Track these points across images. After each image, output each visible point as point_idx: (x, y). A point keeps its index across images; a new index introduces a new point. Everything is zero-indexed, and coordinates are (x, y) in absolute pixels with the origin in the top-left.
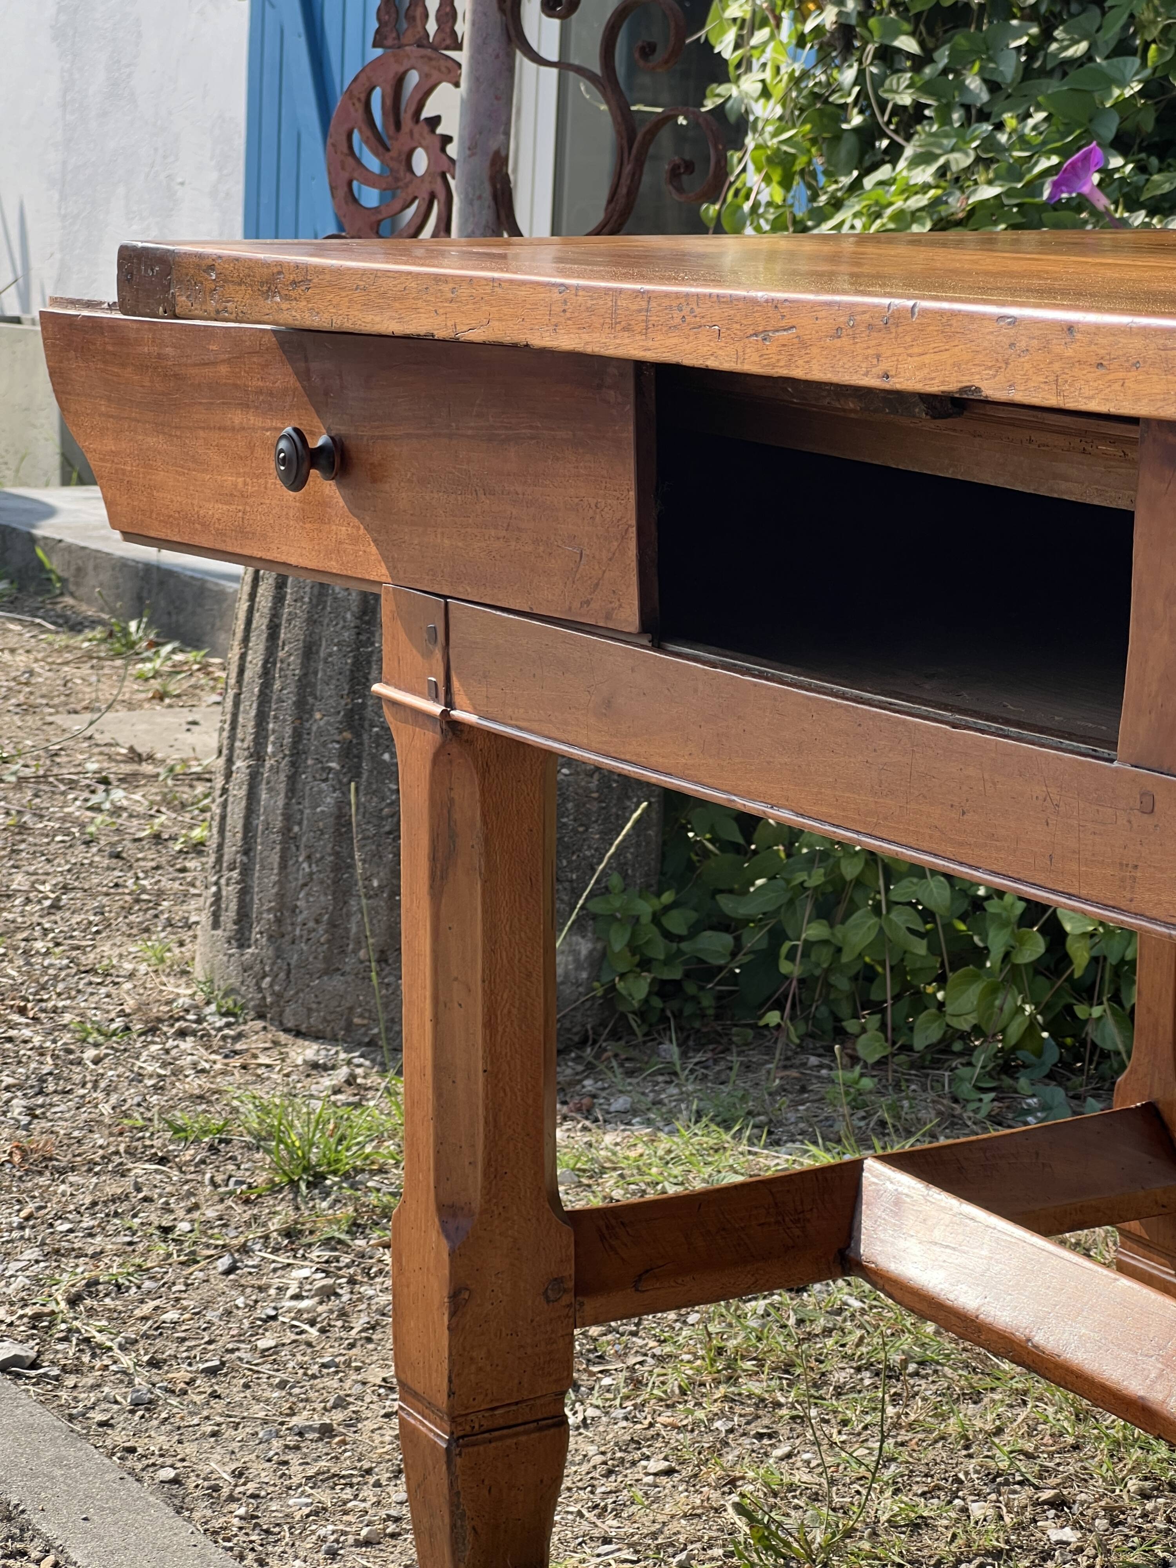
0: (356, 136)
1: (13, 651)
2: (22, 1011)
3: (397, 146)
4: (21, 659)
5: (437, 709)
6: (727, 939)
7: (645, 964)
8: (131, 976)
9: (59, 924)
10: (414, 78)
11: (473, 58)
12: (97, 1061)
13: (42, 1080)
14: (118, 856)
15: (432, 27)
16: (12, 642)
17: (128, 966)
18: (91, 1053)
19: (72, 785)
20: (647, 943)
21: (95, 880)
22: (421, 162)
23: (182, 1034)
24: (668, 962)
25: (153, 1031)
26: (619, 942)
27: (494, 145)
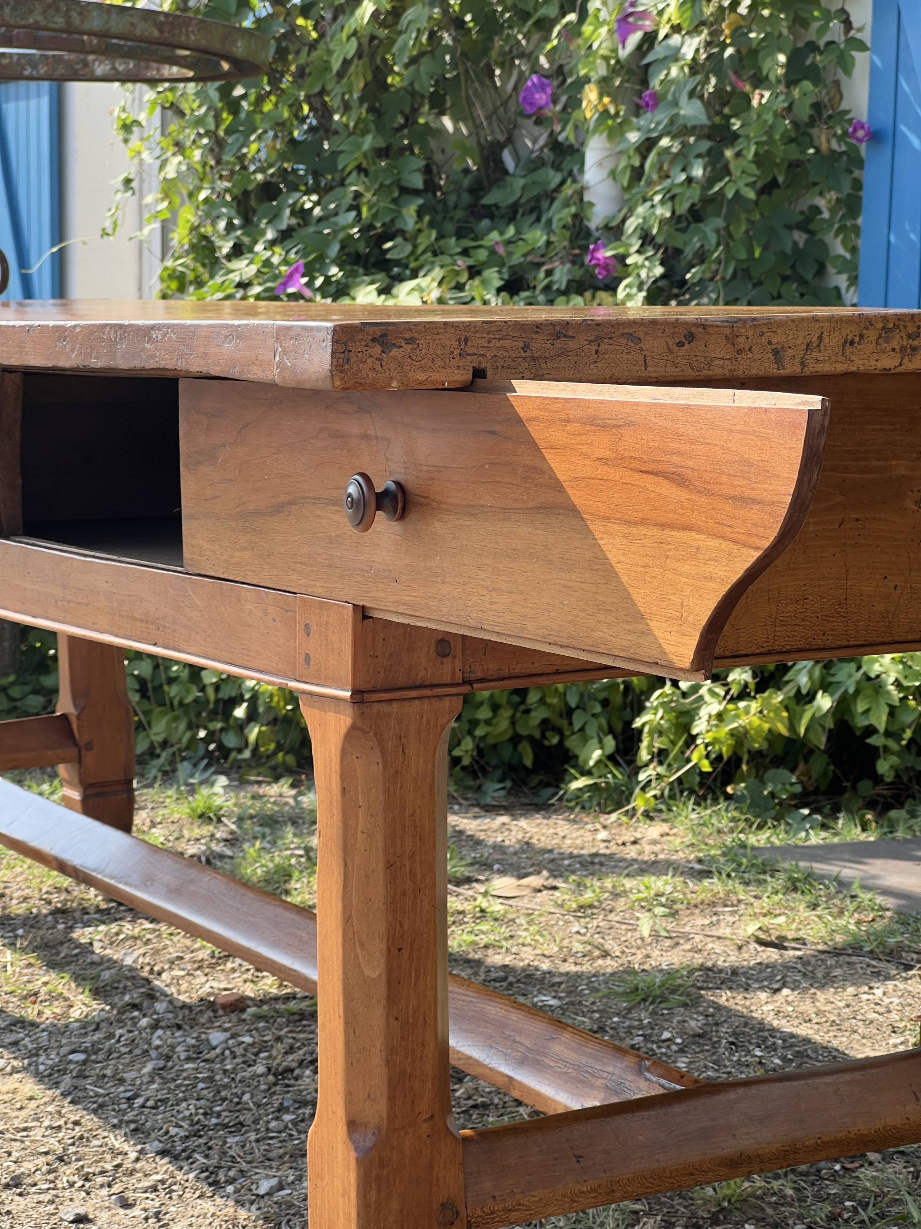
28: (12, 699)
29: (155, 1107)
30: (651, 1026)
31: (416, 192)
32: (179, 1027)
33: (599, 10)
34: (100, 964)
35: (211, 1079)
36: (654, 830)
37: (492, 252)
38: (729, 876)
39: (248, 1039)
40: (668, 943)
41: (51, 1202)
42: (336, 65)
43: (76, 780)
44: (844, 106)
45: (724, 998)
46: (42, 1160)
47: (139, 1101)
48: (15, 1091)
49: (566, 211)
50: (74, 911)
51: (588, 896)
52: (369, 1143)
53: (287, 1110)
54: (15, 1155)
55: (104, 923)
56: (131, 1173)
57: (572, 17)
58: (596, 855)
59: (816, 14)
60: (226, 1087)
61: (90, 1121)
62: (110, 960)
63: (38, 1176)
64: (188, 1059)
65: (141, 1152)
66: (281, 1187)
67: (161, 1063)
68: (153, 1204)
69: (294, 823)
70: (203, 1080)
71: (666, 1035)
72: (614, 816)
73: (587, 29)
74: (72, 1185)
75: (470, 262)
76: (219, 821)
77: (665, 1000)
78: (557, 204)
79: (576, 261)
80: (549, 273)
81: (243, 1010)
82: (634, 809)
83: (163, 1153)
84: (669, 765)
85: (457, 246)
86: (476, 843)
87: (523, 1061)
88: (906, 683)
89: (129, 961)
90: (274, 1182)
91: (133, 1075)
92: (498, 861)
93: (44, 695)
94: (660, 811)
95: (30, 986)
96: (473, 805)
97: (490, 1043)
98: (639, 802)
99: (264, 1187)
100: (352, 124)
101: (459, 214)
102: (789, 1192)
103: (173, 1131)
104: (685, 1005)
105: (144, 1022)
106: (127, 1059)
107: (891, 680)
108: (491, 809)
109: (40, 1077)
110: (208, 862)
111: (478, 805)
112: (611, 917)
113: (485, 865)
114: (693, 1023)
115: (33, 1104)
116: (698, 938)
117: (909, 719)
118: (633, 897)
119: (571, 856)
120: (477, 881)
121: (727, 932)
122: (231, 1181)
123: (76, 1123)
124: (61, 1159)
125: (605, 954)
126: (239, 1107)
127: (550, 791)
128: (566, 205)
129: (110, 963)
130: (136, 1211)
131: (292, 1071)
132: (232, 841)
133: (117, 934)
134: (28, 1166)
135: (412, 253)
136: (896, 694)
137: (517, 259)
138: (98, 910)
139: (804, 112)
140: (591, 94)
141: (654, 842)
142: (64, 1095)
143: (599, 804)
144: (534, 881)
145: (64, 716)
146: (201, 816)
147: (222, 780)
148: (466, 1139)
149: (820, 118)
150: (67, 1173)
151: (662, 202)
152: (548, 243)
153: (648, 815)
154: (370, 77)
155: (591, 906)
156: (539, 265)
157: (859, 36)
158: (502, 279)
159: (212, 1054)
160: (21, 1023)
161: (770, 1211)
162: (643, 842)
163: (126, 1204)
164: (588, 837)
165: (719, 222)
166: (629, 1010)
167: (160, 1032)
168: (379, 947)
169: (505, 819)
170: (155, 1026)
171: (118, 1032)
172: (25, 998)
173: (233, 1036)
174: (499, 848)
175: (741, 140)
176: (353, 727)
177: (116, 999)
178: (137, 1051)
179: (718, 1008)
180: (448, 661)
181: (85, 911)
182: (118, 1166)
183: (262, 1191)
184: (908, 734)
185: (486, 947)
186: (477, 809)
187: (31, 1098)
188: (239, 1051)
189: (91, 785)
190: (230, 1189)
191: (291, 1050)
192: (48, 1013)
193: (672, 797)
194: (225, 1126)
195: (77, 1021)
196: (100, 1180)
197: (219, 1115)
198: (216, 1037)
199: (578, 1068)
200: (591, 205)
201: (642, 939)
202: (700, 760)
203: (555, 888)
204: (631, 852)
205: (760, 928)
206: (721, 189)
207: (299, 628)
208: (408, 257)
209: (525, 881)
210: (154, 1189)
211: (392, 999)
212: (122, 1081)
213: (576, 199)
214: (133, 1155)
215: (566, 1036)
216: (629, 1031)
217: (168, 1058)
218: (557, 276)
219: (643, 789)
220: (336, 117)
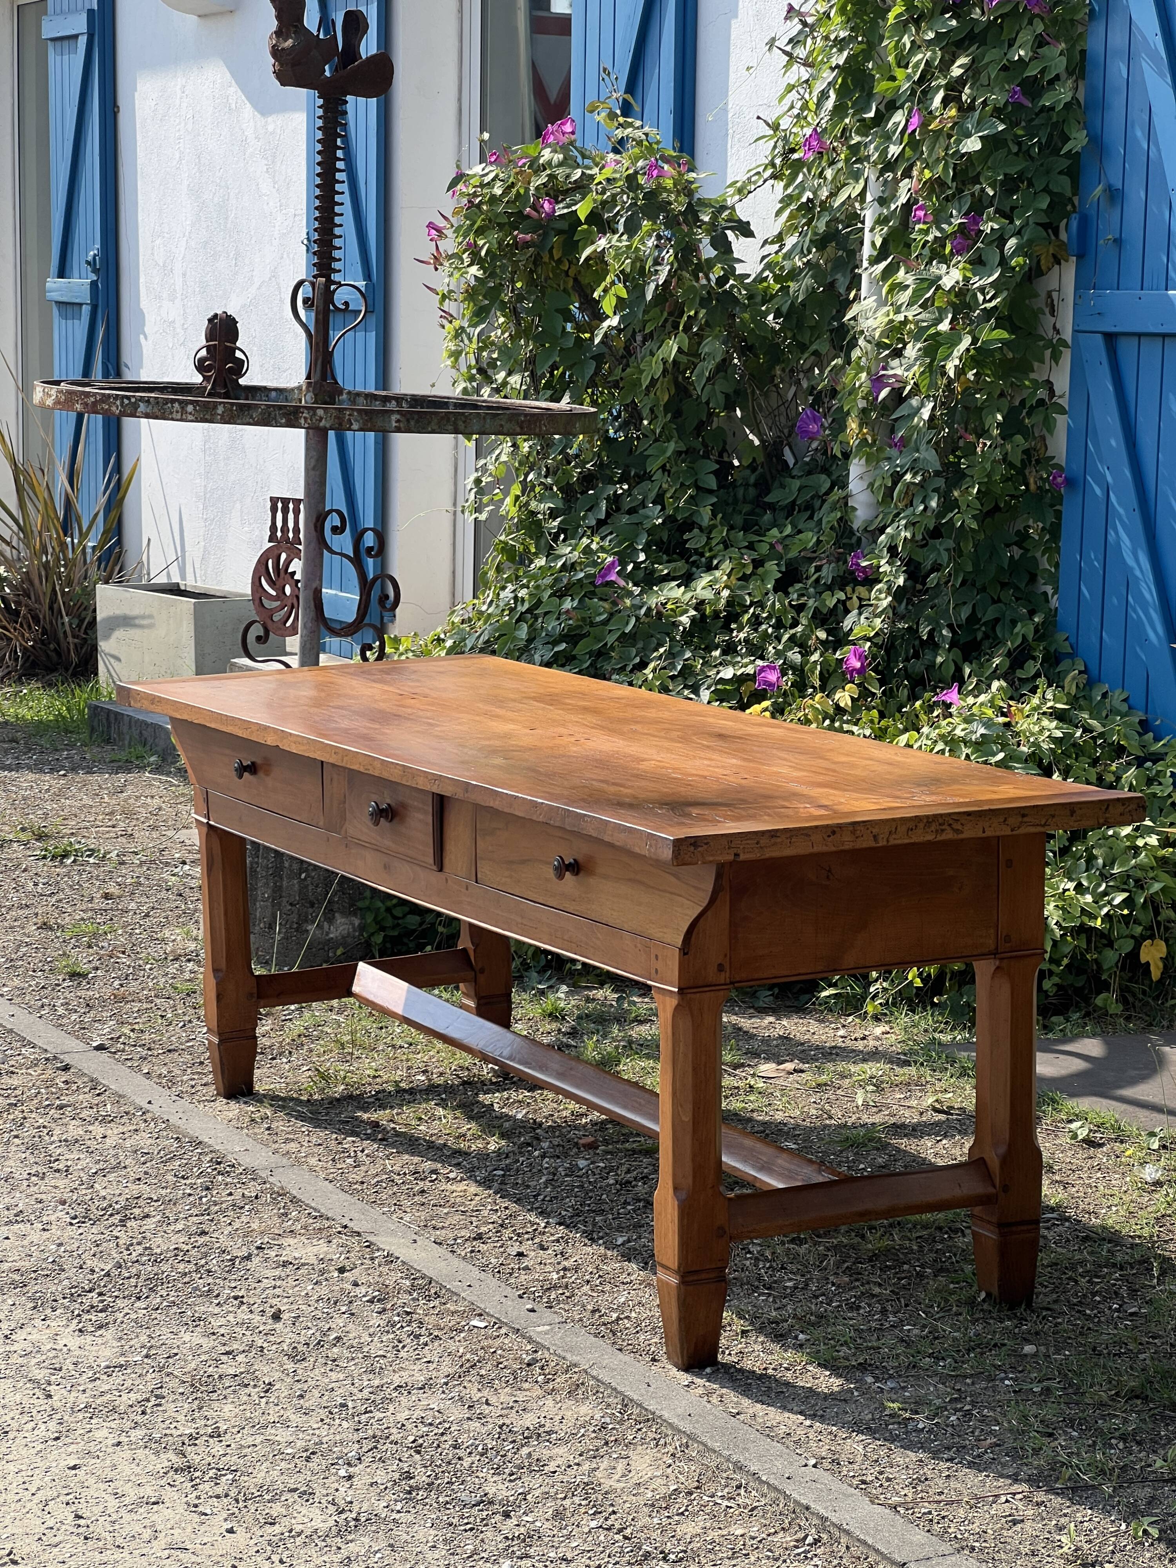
0: (263, 579)
1: (152, 797)
2: (124, 953)
3: (279, 584)
4: (157, 801)
5: (205, 821)
6: (418, 918)
7: (383, 929)
8: (174, 941)
9: (148, 922)
10: (284, 556)
11: (306, 547)
12: (151, 969)
13: (127, 975)
14: (181, 895)
15: (291, 535)
16: (154, 791)
17: (173, 937)
18: (149, 966)
19: (167, 864)
20: (383, 919)
21: (168, 905)
22: (288, 590)
23: (189, 960)
24: (394, 928)
25: (177, 959)
26: (369, 919)
27: (314, 586)
28: (395, 918)
29: (551, 1201)
30: (854, 1161)
31: (711, 492)
32: (558, 1157)
33: (860, 358)
34: (501, 1118)
35: (582, 1186)
36: (878, 1030)
37: (772, 546)
38: (922, 1064)
39: (602, 1165)
40: (875, 1109)
41: (501, 1247)
42: (645, 383)
43: (473, 993)
44: (1048, 454)
45: (903, 1143)
46: (491, 1226)
47: (540, 1198)
48: (465, 1191)
49: (833, 515)
50: (476, 1082)
51: (824, 1078)
52: (684, 1197)
53: (629, 1204)
54: (475, 1224)
55: (498, 1091)
56: (544, 1233)
57: (838, 361)
58: (835, 1047)
59: (1027, 383)
60: (591, 1191)
61: (514, 1207)
62: (507, 1115)
63: (491, 1234)
64: (566, 1175)
65: (547, 1223)
66: (629, 1241)
67: (551, 1177)
68: (559, 1248)
69: (618, 1021)
70: (577, 1187)
71: (862, 1166)
72: (850, 1019)
73: (850, 371)
74: (511, 1239)
75: (755, 555)
76: (563, 1018)
77: (866, 1145)
78: (826, 506)
79: (840, 559)
80: (818, 569)
81: (597, 1148)
82: (866, 1012)
83: (560, 1224)
84: (892, 981)
85: (744, 539)
86: (749, 1036)
87: (762, 1169)
88: (1064, 925)
89: (519, 1116)
90: (625, 1238)
91: (534, 1183)
92: (764, 1052)
93: (419, 915)
94: (885, 1014)
95: (459, 1131)
96: (750, 1008)
97: (745, 1161)
98: (869, 1008)
99: (620, 1241)
100: (658, 431)
101: (747, 508)
102: (915, 1248)
103: (564, 1213)
104: (878, 1149)
105: (536, 1153)
106: (529, 1174)
107: (1054, 921)
108: (763, 1011)
109: (479, 1183)
110: (559, 1049)
111: (753, 1007)
112: (839, 1092)
113: (756, 1054)
114: (880, 1160)
115: (478, 1198)
116: (894, 1107)
117: (1067, 950)
118: (855, 1079)
119: (817, 1048)
120: (749, 1065)
121: (914, 1103)
122: (602, 1238)
123: (506, 1208)
124: (502, 1226)
125: (831, 1118)
126: (601, 1202)
127: (807, 996)
128: (833, 509)
129: (508, 1117)
130: (550, 1252)
131: (630, 1183)
132: (573, 1033)
133: (508, 1099)
134: (483, 1229)
135: (707, 544)
136: (1058, 933)
137: (793, 554)
138: (492, 1083)
139: (1017, 460)
140: (853, 425)
141: (878, 1039)
142: (496, 1193)
143: (841, 1009)
144: (789, 1066)
145: (464, 950)
146: (550, 1015)
147: (564, 988)
148: (730, 1199)
149: (1030, 462)
150: (507, 1233)
151: (906, 527)
152: (819, 542)
153: (877, 1018)
154: (673, 392)
155: (826, 1085)
156: (811, 560)
157: (1060, 401)
158: (779, 571)
159: (581, 1173)
160: (459, 1152)
161: (901, 1256)
162: (869, 1038)
163: (543, 1248)
164: (831, 1033)
165: (951, 544)
166: (841, 1152)
167: (547, 1159)
168: (689, 1107)
169: (772, 1019)
170: (543, 1156)
171: (521, 1159)
172: (458, 1137)
173: (592, 1163)
174: (766, 1041)
175: (968, 479)
176: (678, 1005)
177: (516, 1140)
178: (534, 1170)
179: (898, 1150)
180: (723, 974)
181: (483, 1083)
182: (536, 1230)
183: (619, 1243)
184: (1065, 961)
185: (752, 1111)
186: (752, 1011)
187: (476, 1195)
188: (597, 1171)
189: (483, 997)
190: (601, 1242)
191: (628, 1171)
192: (474, 1147)
193: (894, 1004)
194: (594, 1211)
195: (494, 1152)
196: (526, 1236)
197: (589, 1205)
198: (582, 1163)
199: (790, 1171)
200: (854, 509)
201: (857, 1107)
202: (914, 978)
203: (802, 1071)
204: (860, 1045)
205: (937, 1101)
206: (951, 519)
207: (653, 957)
208: (704, 547)
209: (782, 1067)
210: (558, 1241)
211: (694, 1131)
212: (528, 1187)
213: (841, 502)
214: (543, 1225)
215: (785, 1155)
216: (839, 1164)
217: (554, 1174)
218: (824, 572)
219: (873, 998)
220: (645, 422)
